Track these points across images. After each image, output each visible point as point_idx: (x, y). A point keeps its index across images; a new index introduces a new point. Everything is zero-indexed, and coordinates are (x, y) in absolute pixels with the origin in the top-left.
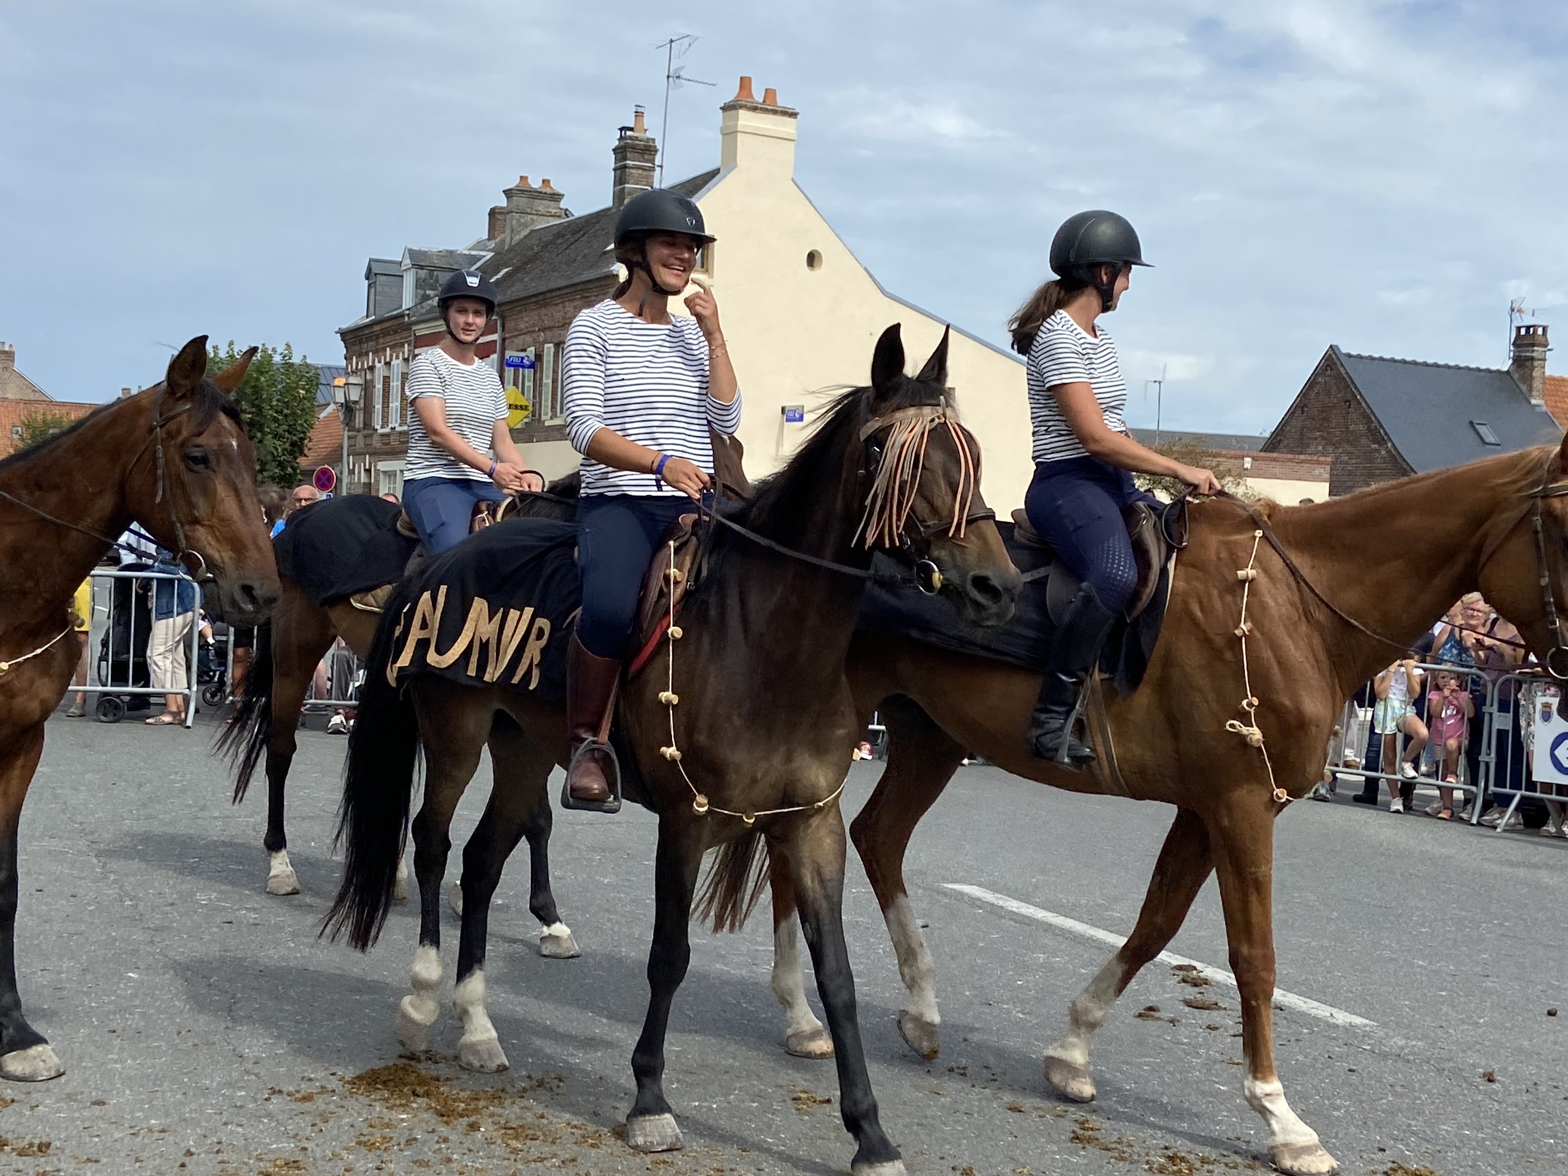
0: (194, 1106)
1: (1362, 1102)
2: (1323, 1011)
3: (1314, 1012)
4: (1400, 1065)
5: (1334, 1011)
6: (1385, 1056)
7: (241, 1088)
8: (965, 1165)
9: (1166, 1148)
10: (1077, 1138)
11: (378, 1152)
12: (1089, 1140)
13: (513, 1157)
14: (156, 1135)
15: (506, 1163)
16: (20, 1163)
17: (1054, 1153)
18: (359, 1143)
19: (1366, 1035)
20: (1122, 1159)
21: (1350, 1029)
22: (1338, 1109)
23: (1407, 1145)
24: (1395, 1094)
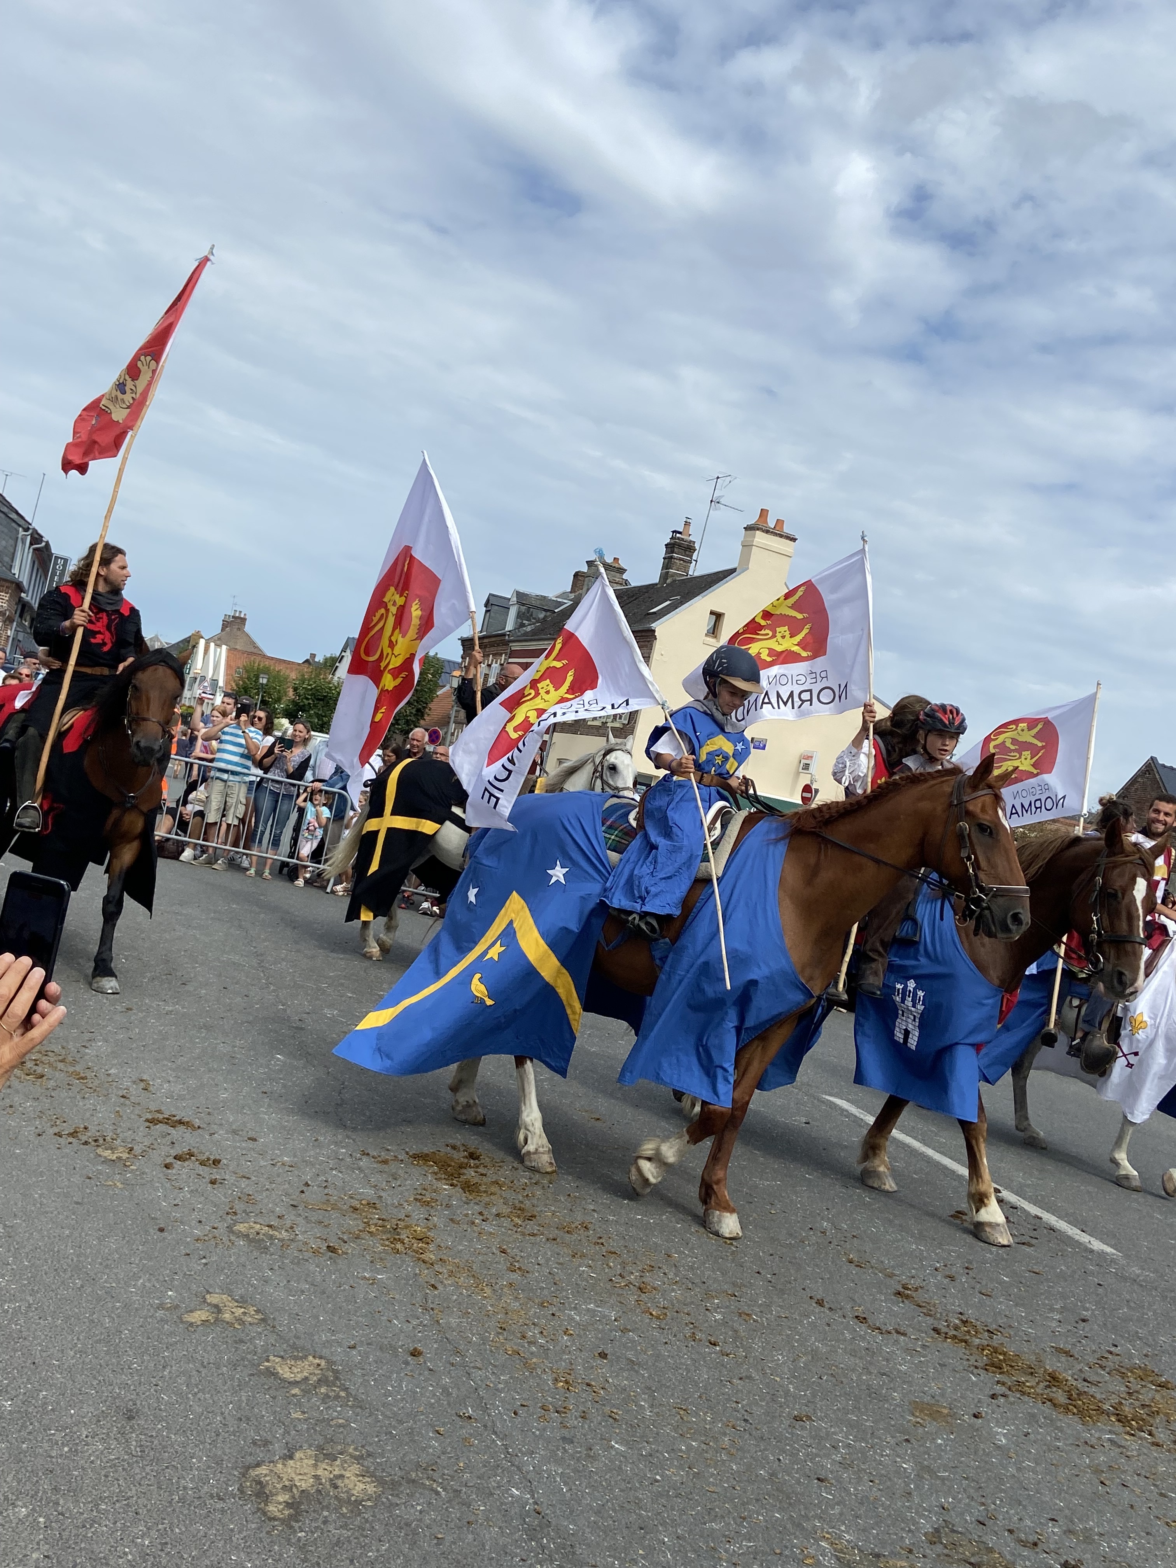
0: (312, 1153)
1: (1104, 1308)
2: (1084, 1238)
3: (1077, 1237)
4: (1136, 1287)
5: (1092, 1239)
6: (1124, 1279)
7: (343, 1147)
8: (819, 1297)
9: (961, 1313)
10: (899, 1294)
11: (428, 1208)
12: (908, 1297)
13: (515, 1229)
14: (287, 1168)
15: (510, 1232)
16: (201, 1170)
17: (882, 1301)
18: (416, 1199)
19: (1113, 1261)
20: (930, 1315)
21: (1102, 1254)
22: (1087, 1310)
23: (1134, 1346)
24: (1129, 1307)
